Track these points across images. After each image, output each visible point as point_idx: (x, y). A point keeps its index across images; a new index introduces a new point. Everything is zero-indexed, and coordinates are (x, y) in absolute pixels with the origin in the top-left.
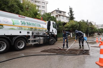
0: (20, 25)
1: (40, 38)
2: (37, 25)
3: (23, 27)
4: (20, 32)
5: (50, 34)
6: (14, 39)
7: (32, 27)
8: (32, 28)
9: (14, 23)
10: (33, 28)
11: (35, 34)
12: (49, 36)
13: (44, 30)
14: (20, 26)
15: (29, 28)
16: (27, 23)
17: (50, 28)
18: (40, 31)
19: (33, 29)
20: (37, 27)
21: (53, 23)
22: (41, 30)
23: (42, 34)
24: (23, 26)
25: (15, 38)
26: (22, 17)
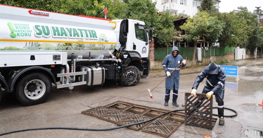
0: (33, 38)
1: (94, 69)
2: (84, 34)
3: (40, 43)
4: (33, 58)
5: (126, 56)
6: (15, 76)
7: (68, 40)
8: (70, 44)
9: (16, 33)
10: (73, 44)
11: (80, 59)
12: (123, 63)
13: (108, 46)
14: (32, 41)
15: (59, 45)
16: (55, 31)
17: (126, 39)
18: (96, 49)
19: (74, 46)
20: (84, 40)
21: (137, 25)
22: (97, 46)
23: (103, 56)
24: (43, 39)
25: (17, 73)
26: (39, 14)
